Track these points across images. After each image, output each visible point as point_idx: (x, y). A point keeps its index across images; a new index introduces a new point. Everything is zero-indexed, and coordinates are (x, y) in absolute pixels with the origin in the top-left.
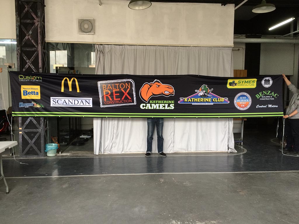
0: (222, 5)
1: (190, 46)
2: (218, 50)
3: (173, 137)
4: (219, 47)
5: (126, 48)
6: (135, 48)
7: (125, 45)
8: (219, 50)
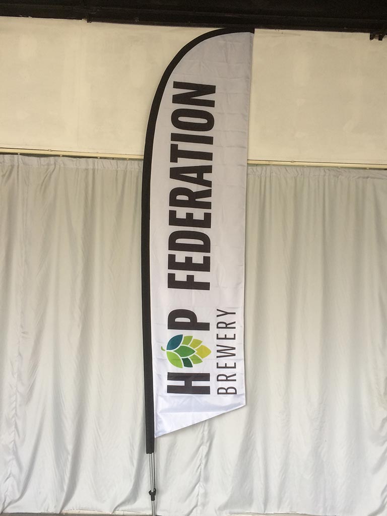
0: (371, 38)
1: (267, 163)
2: (359, 178)
3: (204, 462)
4: (361, 170)
5: (62, 165)
6: (91, 167)
7: (59, 156)
8: (364, 178)
